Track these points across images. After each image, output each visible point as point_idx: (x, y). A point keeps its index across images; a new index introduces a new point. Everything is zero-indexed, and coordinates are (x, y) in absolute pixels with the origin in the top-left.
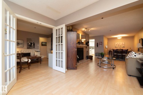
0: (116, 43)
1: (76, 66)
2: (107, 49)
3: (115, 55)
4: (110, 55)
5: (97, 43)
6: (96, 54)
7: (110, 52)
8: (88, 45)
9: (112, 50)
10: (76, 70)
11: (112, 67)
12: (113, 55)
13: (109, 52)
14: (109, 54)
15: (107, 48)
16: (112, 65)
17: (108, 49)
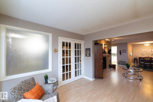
0: (143, 50)
1: (102, 76)
2: (131, 57)
3: (141, 64)
4: (136, 63)
5: (120, 51)
6: (119, 63)
7: (135, 60)
8: (111, 54)
9: (138, 58)
10: (103, 80)
11: (138, 78)
12: (139, 64)
13: (133, 59)
14: (134, 62)
15: (131, 55)
16: (138, 76)
17: (133, 57)
